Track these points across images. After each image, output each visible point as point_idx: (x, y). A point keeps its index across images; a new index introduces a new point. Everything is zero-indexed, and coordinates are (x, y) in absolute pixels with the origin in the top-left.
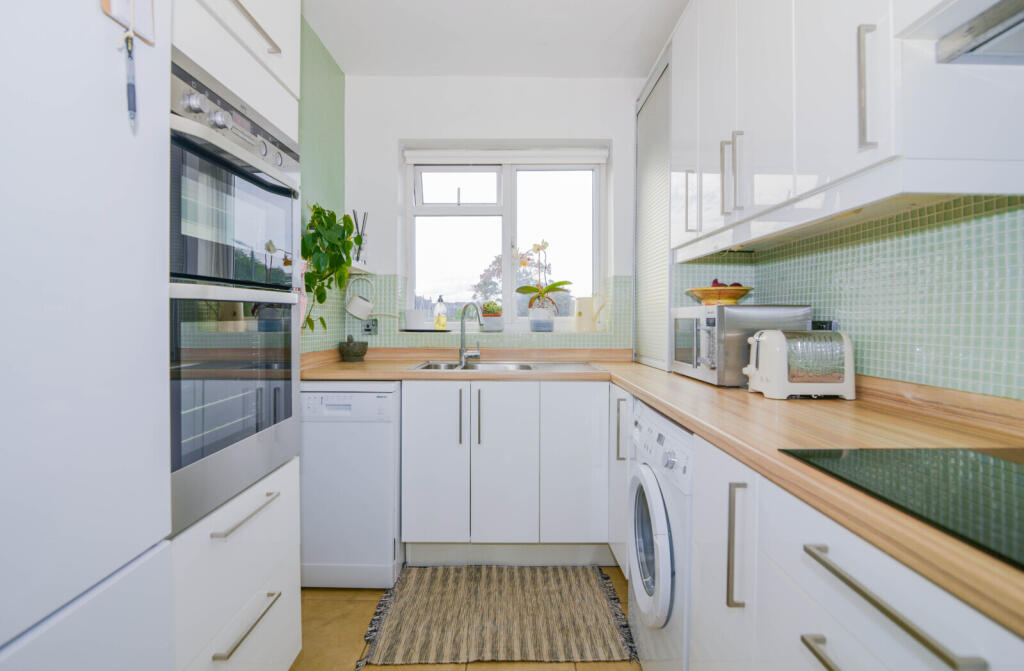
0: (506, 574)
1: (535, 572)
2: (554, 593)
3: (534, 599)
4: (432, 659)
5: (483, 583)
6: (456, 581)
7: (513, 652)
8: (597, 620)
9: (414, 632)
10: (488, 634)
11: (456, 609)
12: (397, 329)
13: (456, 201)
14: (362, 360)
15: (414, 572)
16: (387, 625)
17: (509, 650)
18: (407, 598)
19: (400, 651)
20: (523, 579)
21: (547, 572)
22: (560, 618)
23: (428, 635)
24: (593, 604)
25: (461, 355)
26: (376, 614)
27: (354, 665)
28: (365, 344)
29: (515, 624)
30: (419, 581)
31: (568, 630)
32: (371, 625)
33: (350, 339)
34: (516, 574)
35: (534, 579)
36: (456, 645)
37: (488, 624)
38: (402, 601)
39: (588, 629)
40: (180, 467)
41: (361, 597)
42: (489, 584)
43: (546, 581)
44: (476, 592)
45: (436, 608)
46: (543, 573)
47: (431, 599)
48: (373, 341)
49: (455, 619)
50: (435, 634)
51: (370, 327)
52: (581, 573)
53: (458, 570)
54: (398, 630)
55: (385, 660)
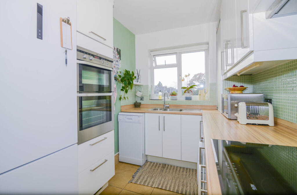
0: (172, 168)
1: (181, 168)
2: (184, 175)
3: (178, 176)
4: (146, 185)
5: (165, 169)
6: (159, 167)
7: (167, 188)
8: (194, 185)
9: (144, 177)
10: (162, 182)
11: (156, 174)
12: (149, 99)
13: (165, 64)
14: (140, 107)
15: (149, 163)
16: (138, 174)
17: (166, 187)
18: (145, 169)
19: (139, 181)
20: (177, 170)
21: (184, 169)
22: (183, 182)
23: (147, 179)
24: (195, 180)
25: (164, 106)
26: (137, 171)
27: (128, 182)
28: (140, 103)
29: (170, 181)
30: (149, 165)
31: (184, 186)
32: (135, 173)
33: (136, 102)
34: (175, 168)
35: (180, 170)
36: (153, 183)
37: (163, 180)
38: (143, 170)
39: (190, 187)
40: (82, 130)
41: (134, 167)
42: (167, 169)
43: (183, 171)
44: (163, 171)
45: (151, 173)
46: (183, 169)
47: (151, 170)
48: (142, 102)
49: (155, 176)
50: (149, 179)
51: (142, 99)
52: (194, 171)
53: (160, 164)
54: (140, 176)
55: (135, 182)
